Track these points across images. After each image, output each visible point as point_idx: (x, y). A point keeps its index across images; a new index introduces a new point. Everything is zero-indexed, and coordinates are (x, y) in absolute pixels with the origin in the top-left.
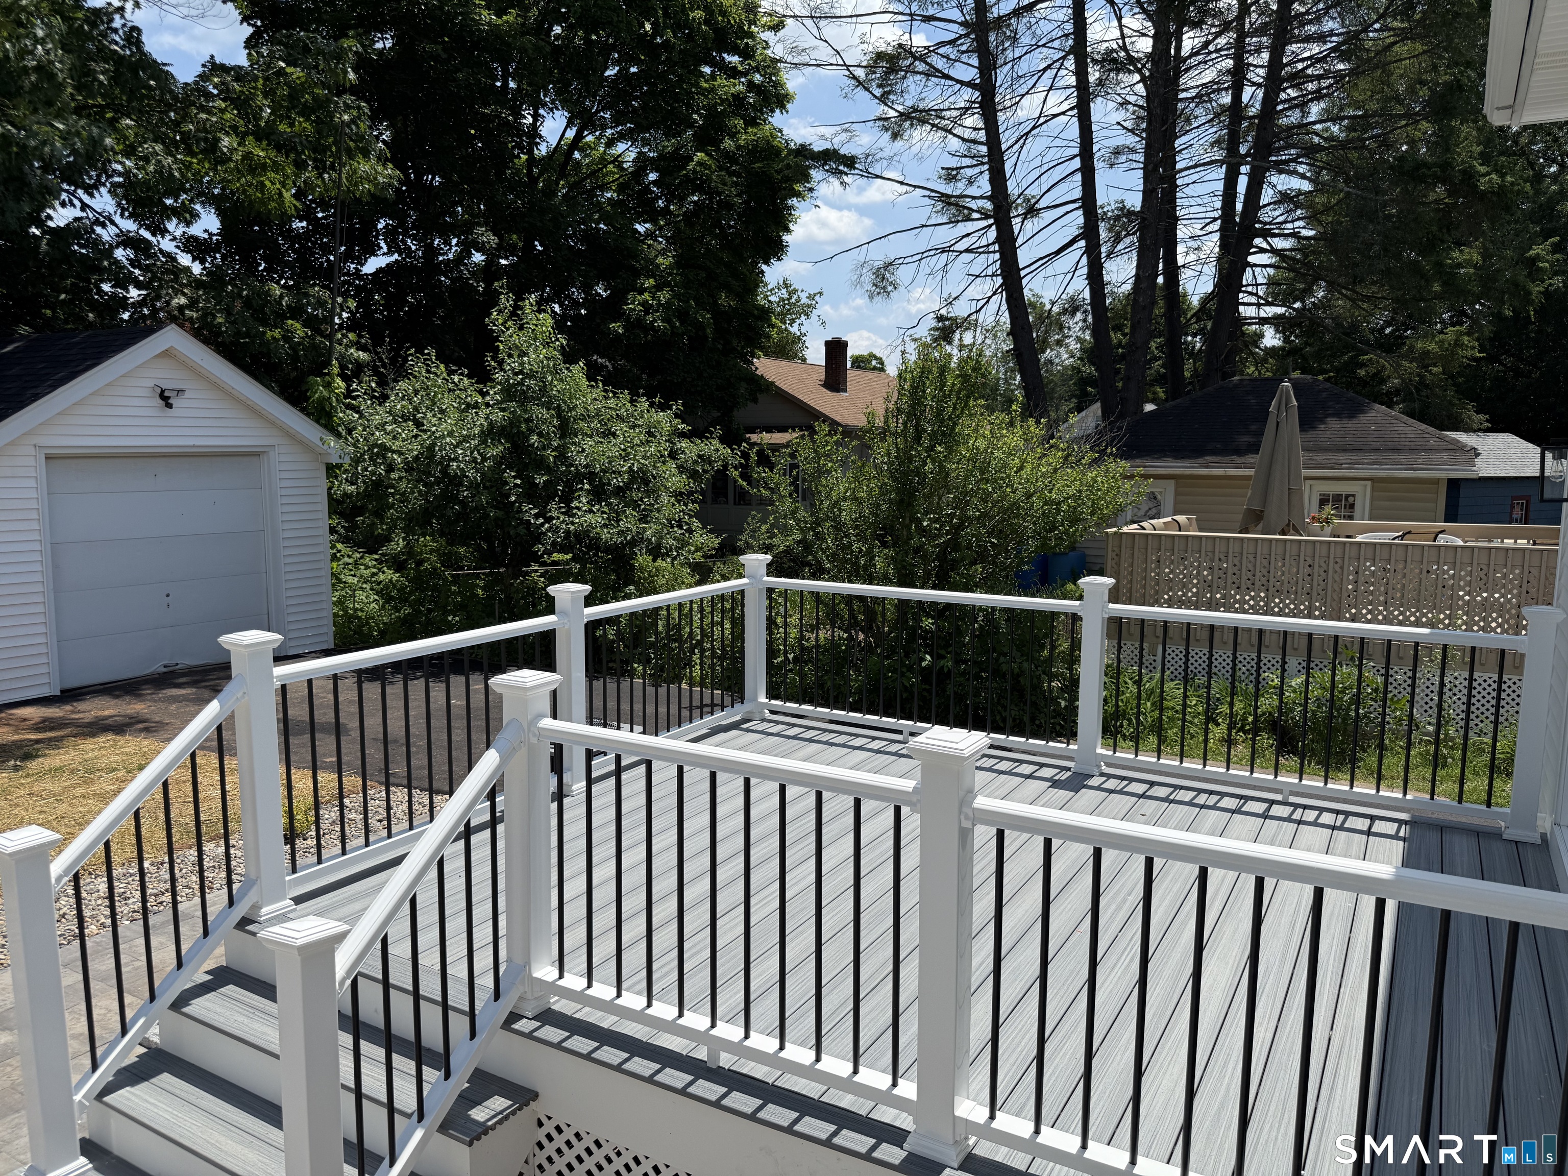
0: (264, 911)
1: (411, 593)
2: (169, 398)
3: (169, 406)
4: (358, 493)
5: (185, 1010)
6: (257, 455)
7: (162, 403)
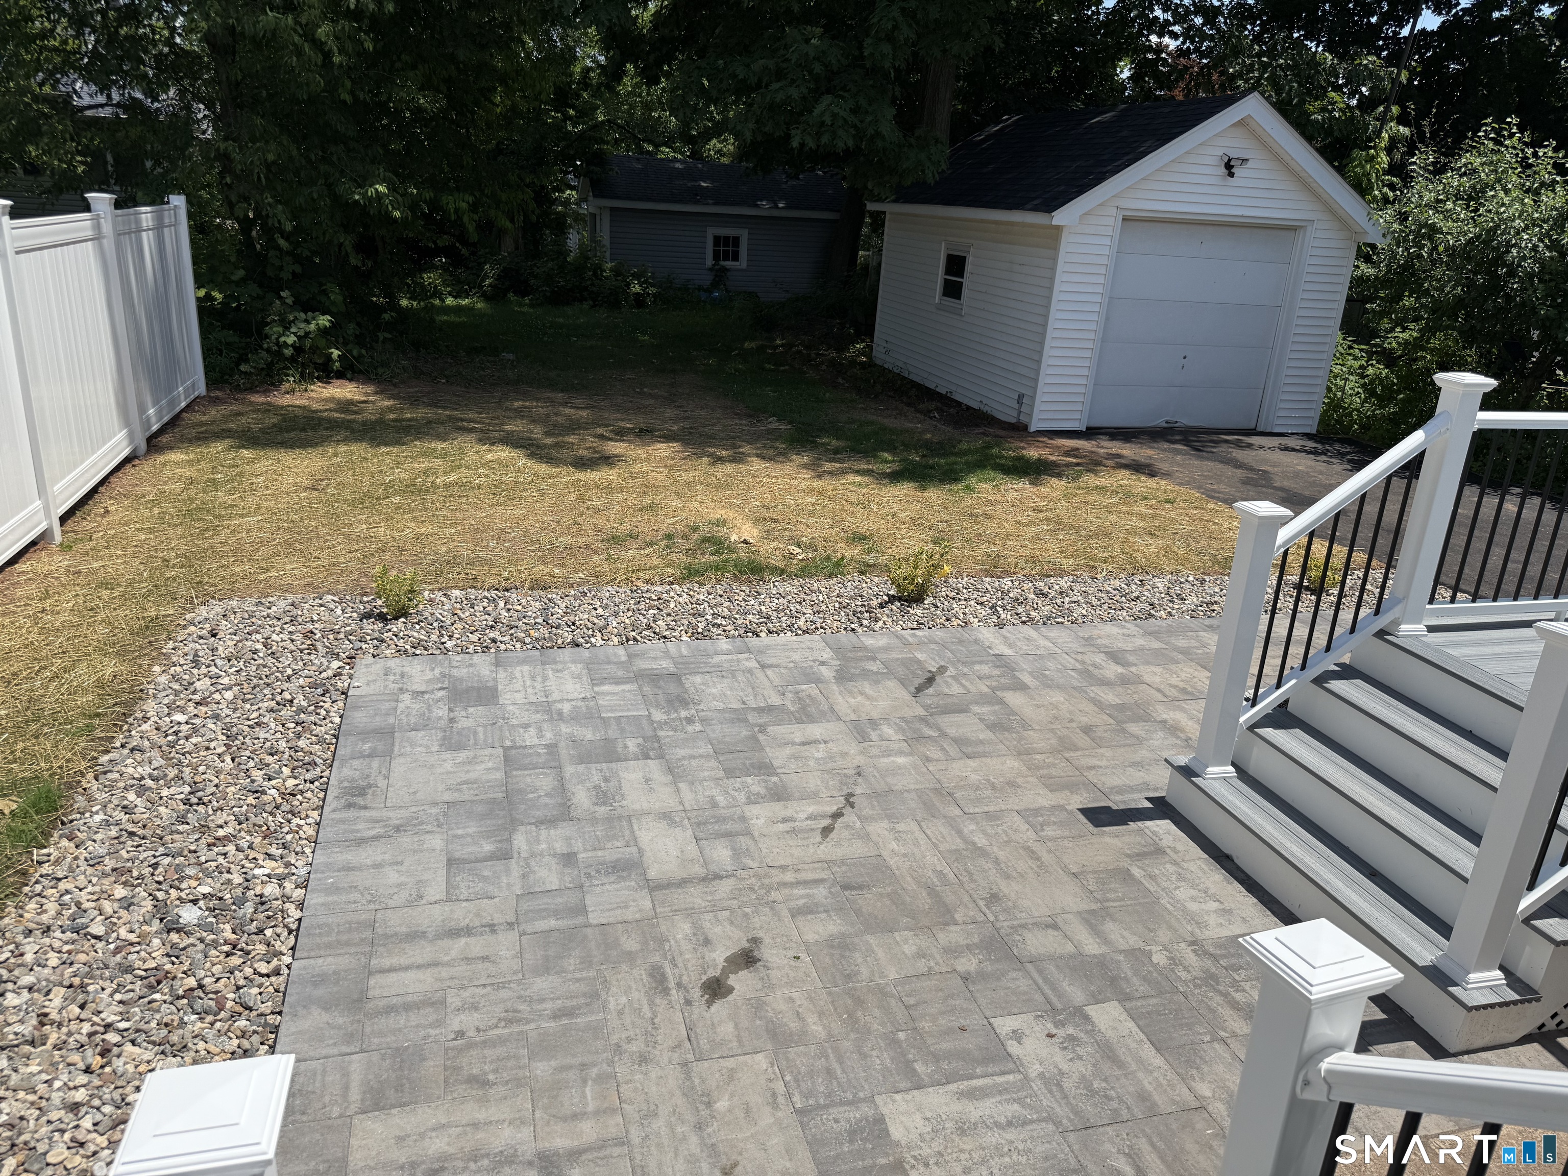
0: (1403, 627)
1: (1399, 392)
2: (1233, 167)
3: (1231, 175)
4: (1376, 277)
5: (1326, 685)
6: (1294, 229)
7: (1226, 172)
